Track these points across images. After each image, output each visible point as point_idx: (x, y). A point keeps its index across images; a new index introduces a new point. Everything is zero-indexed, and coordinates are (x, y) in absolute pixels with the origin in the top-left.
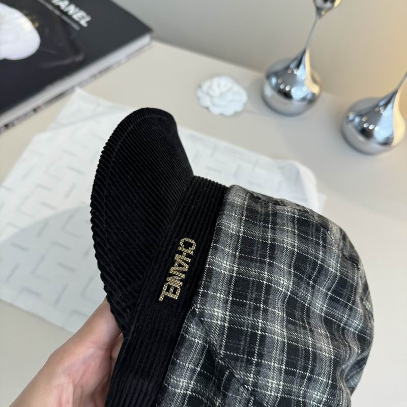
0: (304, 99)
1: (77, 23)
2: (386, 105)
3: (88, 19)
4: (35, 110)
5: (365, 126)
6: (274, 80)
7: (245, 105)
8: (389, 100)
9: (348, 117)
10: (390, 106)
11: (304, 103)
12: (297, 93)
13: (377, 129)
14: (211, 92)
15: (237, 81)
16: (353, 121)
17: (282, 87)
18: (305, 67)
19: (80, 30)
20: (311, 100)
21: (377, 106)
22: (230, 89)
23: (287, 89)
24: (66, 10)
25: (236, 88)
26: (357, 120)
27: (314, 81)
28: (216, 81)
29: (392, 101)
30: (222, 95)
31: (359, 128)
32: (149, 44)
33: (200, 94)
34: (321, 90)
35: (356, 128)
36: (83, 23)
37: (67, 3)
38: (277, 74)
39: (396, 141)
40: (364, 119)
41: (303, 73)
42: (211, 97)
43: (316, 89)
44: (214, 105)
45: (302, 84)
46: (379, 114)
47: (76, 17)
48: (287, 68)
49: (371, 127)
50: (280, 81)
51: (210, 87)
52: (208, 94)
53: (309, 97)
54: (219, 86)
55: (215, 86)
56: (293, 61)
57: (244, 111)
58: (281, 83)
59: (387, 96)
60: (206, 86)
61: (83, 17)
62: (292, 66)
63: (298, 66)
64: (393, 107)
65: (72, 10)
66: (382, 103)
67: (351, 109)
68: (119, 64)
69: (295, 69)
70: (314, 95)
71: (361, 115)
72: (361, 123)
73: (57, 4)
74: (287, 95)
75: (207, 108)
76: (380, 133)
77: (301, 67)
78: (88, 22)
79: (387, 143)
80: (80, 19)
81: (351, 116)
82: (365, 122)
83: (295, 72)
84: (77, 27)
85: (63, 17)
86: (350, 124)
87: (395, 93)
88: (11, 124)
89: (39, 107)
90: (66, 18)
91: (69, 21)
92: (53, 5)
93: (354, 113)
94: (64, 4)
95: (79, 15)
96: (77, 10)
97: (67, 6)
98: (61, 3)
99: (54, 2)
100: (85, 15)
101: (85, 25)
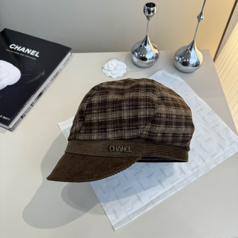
0: (153, 58)
1: (34, 57)
2: (191, 49)
3: (38, 53)
4: (32, 105)
6: (137, 54)
7: (126, 69)
8: (192, 46)
9: (176, 59)
11: (154, 60)
12: (148, 56)
14: (109, 69)
15: (119, 60)
17: (141, 56)
18: (149, 44)
19: (37, 60)
20: (156, 57)
21: (187, 50)
22: (118, 65)
23: (144, 56)
24: (25, 52)
25: (120, 63)
26: (180, 59)
27: (155, 48)
28: (109, 62)
30: (115, 68)
32: (71, 55)
33: (104, 71)
35: (181, 63)
36: (36, 55)
37: (24, 48)
38: (136, 51)
39: (201, 63)
40: (183, 58)
41: (149, 47)
42: (111, 71)
43: (157, 51)
44: (113, 74)
47: (31, 54)
48: (141, 46)
49: (188, 60)
50: (139, 53)
51: (108, 67)
52: (108, 70)
54: (112, 64)
55: (110, 66)
56: (142, 42)
57: (127, 72)
59: (190, 44)
60: (106, 67)
61: (36, 53)
62: (143, 45)
63: (146, 45)
64: (194, 49)
65: (28, 51)
66: (189, 48)
67: (175, 55)
68: (61, 70)
70: (156, 54)
71: (181, 57)
73: (20, 50)
75: (110, 76)
76: (192, 61)
77: (147, 44)
79: (197, 65)
80: (35, 54)
83: (145, 47)
84: (34, 59)
85: (25, 56)
86: (178, 62)
87: (193, 42)
88: (23, 116)
89: (33, 103)
90: (27, 56)
91: (29, 57)
92: (18, 51)
93: (178, 56)
94: (23, 50)
95: (33, 53)
96: (31, 50)
97: (25, 50)
98: (21, 50)
99: (18, 50)
100: (36, 52)
101: (38, 56)
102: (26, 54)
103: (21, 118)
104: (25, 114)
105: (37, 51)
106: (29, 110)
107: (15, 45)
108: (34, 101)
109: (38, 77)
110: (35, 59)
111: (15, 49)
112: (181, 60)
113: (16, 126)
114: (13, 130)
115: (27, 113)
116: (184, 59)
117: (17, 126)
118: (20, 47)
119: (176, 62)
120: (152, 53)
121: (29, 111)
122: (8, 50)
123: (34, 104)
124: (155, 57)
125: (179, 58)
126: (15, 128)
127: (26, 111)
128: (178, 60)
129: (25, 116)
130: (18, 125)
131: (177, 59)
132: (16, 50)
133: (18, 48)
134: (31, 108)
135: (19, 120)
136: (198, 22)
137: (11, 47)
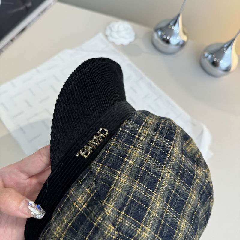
0: (178, 44)
2: (227, 47)
5: (215, 60)
6: (160, 33)
9: (204, 55)
10: (230, 48)
11: (178, 47)
12: (174, 40)
13: (221, 62)
16: (207, 57)
17: (165, 37)
18: (179, 25)
20: (182, 45)
21: (223, 47)
23: (168, 38)
26: (210, 57)
27: (185, 33)
29: (231, 45)
31: (212, 62)
34: (188, 38)
35: (209, 61)
38: (161, 29)
39: (232, 69)
40: (214, 56)
41: (178, 28)
43: (185, 38)
45: (177, 35)
46: (223, 53)
48: (169, 25)
49: (218, 61)
53: (181, 43)
56: (172, 21)
58: (164, 35)
62: (172, 24)
63: (175, 24)
64: (231, 49)
66: (226, 46)
67: (206, 50)
69: (173, 25)
70: (184, 41)
71: (212, 54)
72: (212, 58)
74: (168, 42)
76: (223, 64)
77: (177, 24)
79: (227, 70)
81: (206, 54)
82: (215, 58)
83: (173, 27)
87: (233, 40)
93: (208, 52)
119: (204, 58)
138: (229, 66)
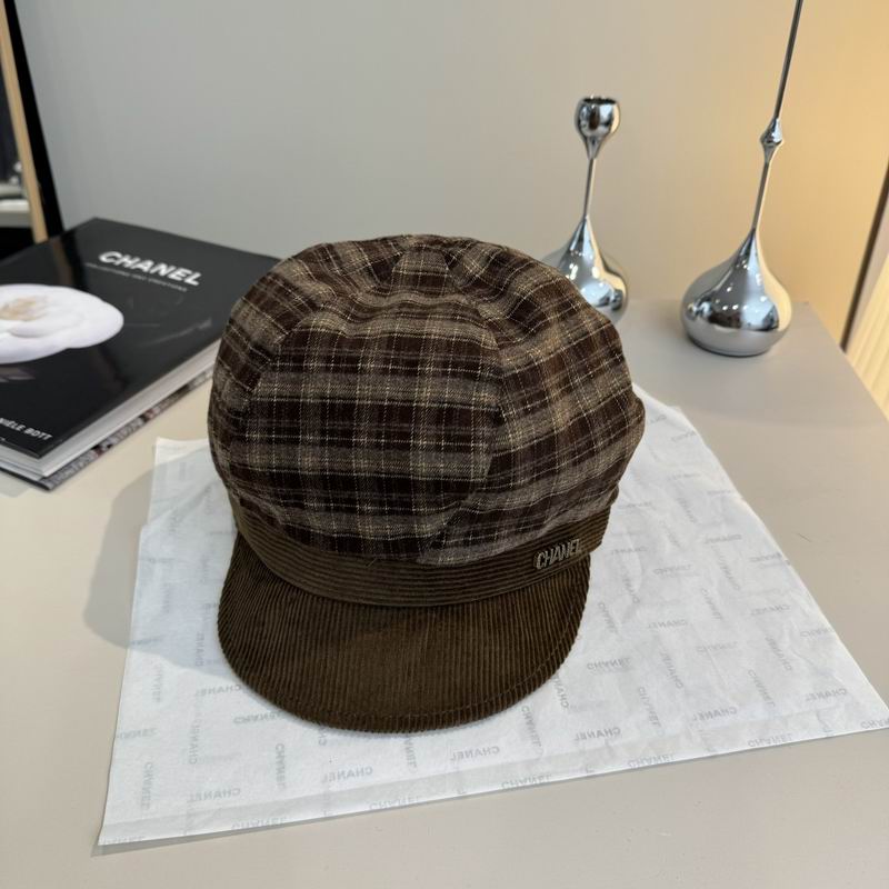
0: (605, 302)
3: (197, 275)
4: (145, 418)
5: (724, 308)
9: (691, 310)
11: (609, 308)
13: (745, 308)
20: (618, 302)
24: (153, 271)
26: (706, 306)
40: (717, 301)
43: (619, 284)
49: (735, 307)
53: (612, 298)
65: (163, 269)
67: (688, 298)
70: (618, 292)
71: (707, 299)
72: (714, 308)
73: (133, 267)
76: (753, 313)
78: (197, 280)
79: (770, 325)
84: (180, 288)
85: (150, 280)
86: (699, 318)
88: (105, 445)
89: (150, 411)
90: (156, 281)
91: (164, 284)
92: (128, 270)
93: (696, 300)
94: (146, 266)
95: (178, 274)
96: (172, 268)
97: (153, 267)
98: (140, 266)
99: (127, 266)
100: (189, 272)
101: (195, 283)
102: (156, 275)
103: (93, 452)
104: (114, 440)
105: (194, 271)
106: (130, 430)
107: (118, 255)
108: (157, 405)
109: (184, 333)
110: (185, 290)
111: (118, 263)
112: (711, 308)
113: (67, 473)
114: (56, 486)
115: (121, 440)
116: (721, 305)
117: (71, 476)
118: (137, 260)
119: (694, 319)
120: (601, 285)
121: (128, 435)
122: (94, 266)
123: (156, 416)
124: (615, 301)
125: (700, 304)
126: (62, 482)
127: (118, 431)
128: (697, 313)
129: (109, 446)
130: (76, 472)
131: (695, 309)
132: (121, 267)
133: (128, 261)
134: (138, 427)
135: (84, 458)
136: (766, 157)
137: (104, 258)
138: (771, 311)
